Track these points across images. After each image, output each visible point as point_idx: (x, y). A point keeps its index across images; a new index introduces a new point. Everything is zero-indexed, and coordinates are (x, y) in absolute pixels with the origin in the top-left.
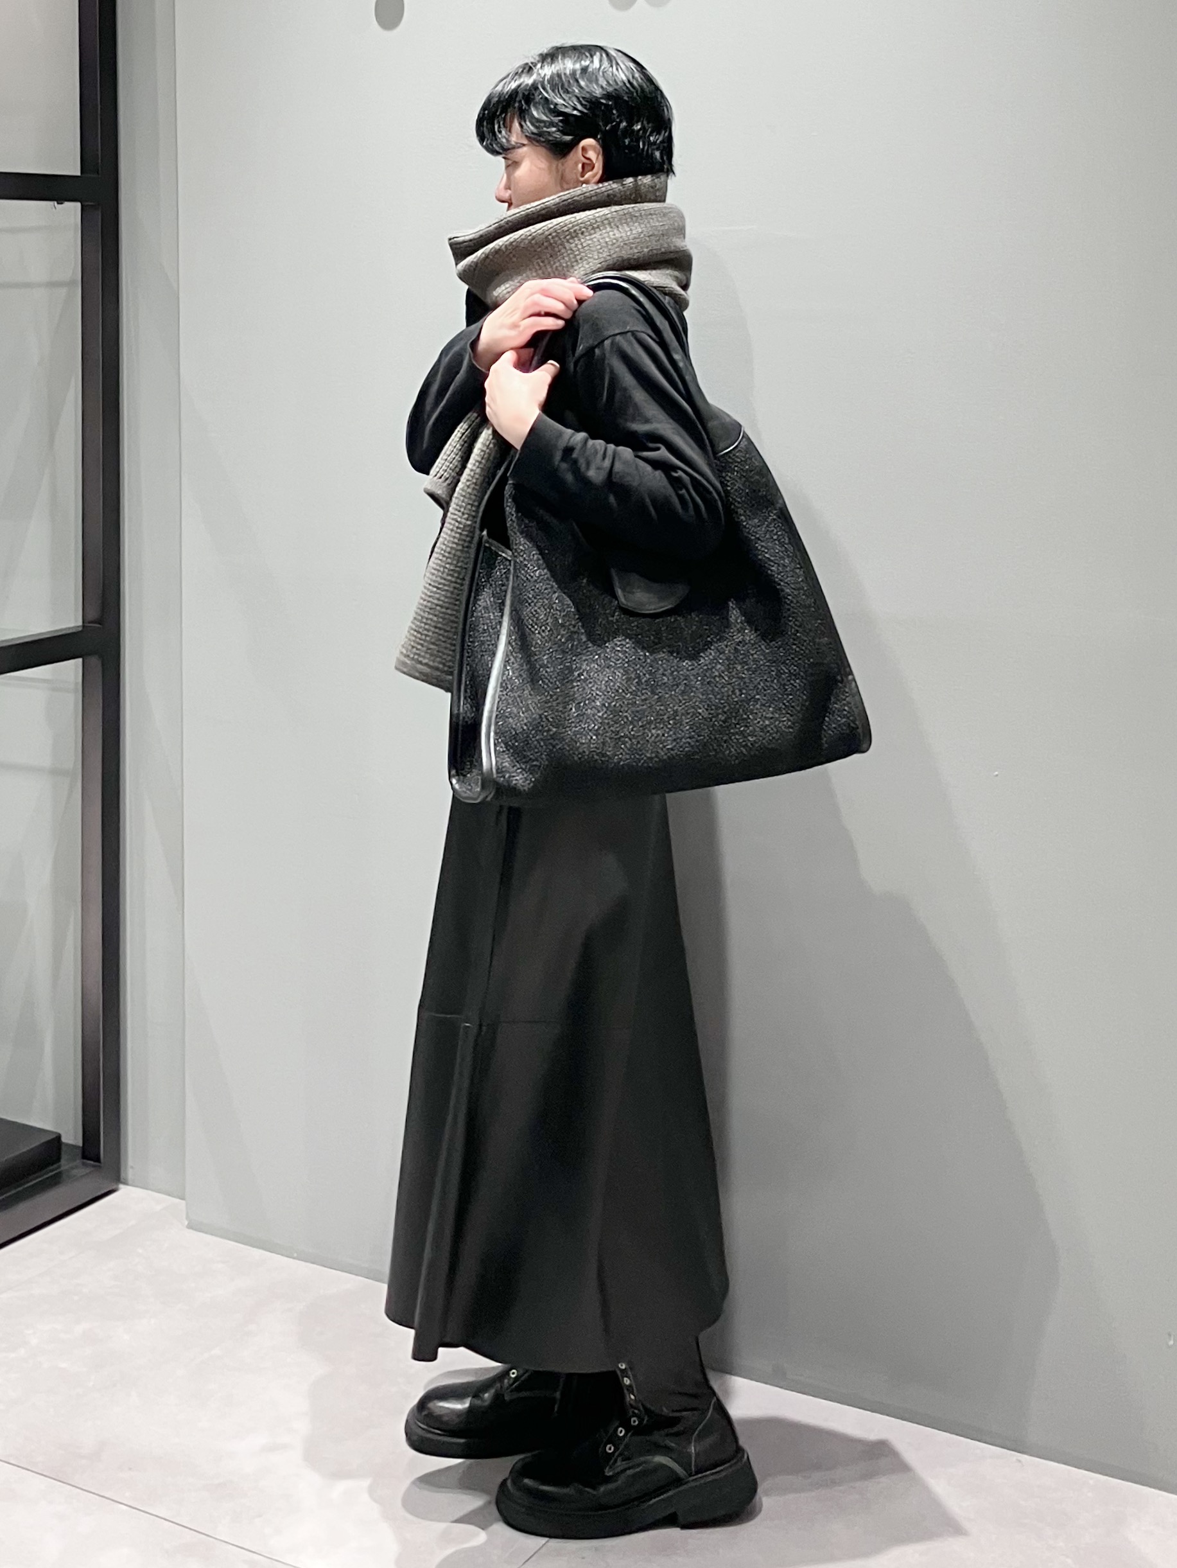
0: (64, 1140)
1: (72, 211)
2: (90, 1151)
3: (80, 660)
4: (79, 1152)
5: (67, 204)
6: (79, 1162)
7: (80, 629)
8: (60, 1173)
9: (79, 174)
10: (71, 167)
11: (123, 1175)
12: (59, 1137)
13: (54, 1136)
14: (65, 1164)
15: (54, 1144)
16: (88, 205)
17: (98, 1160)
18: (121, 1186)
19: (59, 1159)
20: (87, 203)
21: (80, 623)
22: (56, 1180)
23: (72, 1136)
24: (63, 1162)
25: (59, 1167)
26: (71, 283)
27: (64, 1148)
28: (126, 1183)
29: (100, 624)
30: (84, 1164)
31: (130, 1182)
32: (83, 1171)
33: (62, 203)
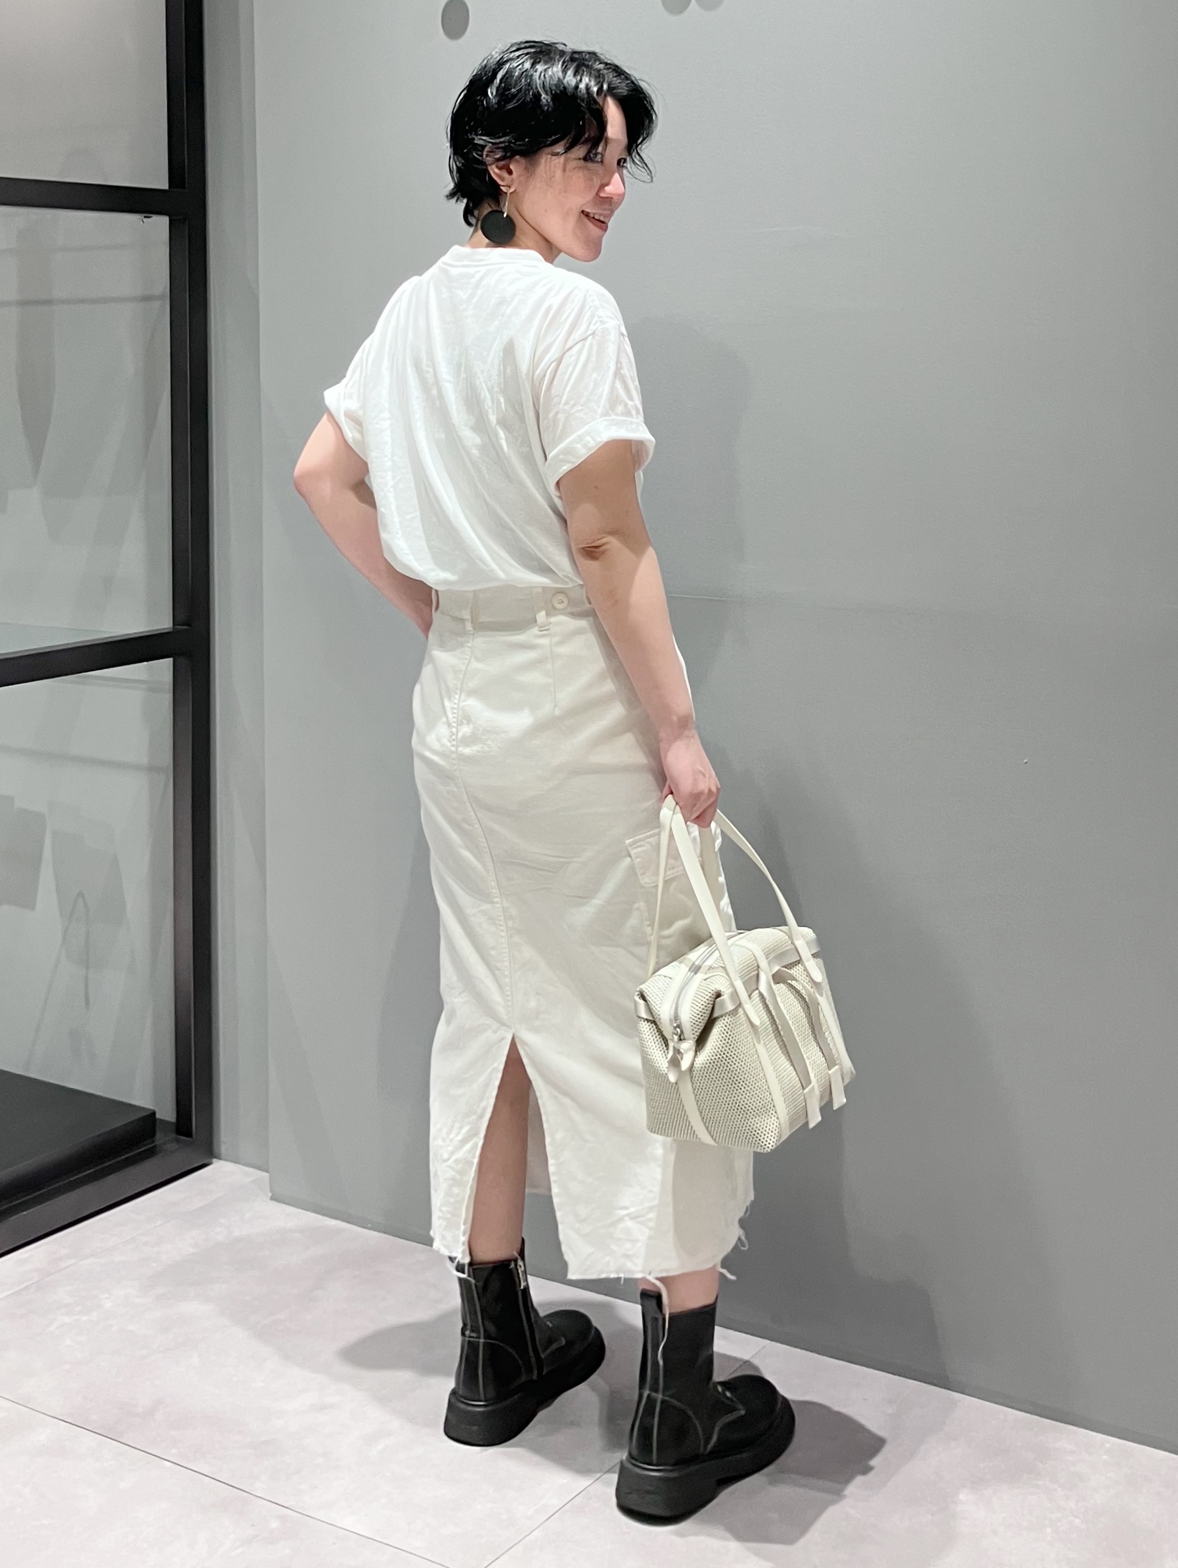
0: (158, 1116)
1: (160, 224)
2: (183, 1127)
3: (171, 660)
4: (174, 1128)
5: (156, 219)
6: (174, 1135)
7: (171, 630)
8: (154, 1147)
9: (166, 187)
10: (161, 182)
11: (215, 1149)
12: (154, 1113)
13: (151, 1112)
14: (160, 1138)
15: (150, 1120)
16: (174, 220)
17: (189, 1134)
18: (214, 1160)
19: (153, 1135)
20: (172, 218)
21: (171, 625)
22: (151, 1153)
23: (167, 1113)
24: (158, 1135)
25: (153, 1142)
26: (161, 297)
27: (158, 1121)
28: (219, 1158)
29: (189, 625)
30: (178, 1141)
31: (223, 1156)
32: (173, 1146)
33: (151, 217)
